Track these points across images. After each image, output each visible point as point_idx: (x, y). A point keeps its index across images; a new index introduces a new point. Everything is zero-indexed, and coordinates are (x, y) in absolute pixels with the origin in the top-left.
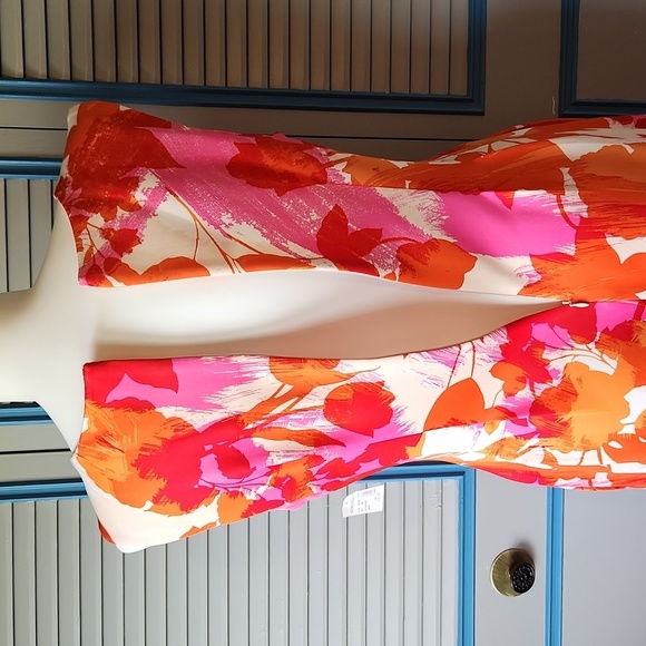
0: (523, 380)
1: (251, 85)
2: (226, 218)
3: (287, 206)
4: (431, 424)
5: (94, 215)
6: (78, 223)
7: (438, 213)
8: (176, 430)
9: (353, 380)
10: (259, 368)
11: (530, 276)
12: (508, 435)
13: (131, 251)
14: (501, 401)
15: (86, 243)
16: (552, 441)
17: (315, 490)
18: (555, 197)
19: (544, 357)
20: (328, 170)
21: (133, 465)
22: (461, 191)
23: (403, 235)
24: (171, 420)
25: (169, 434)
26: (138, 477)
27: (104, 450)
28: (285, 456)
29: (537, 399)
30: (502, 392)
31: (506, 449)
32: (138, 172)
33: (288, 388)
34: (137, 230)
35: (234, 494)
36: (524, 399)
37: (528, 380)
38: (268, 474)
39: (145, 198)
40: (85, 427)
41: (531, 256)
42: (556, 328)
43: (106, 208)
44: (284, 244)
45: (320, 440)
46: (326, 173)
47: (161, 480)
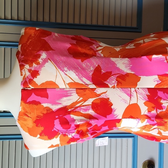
0: (154, 108)
1: (75, 23)
2: (66, 69)
3: (84, 66)
4: (124, 117)
5: (27, 65)
6: (22, 67)
7: (129, 64)
8: (47, 111)
9: (100, 97)
10: (73, 92)
11: (158, 81)
12: (148, 124)
13: (36, 77)
14: (146, 113)
15: (24, 73)
16: (161, 127)
17: (89, 135)
18: (165, 57)
19: (161, 102)
20: (97, 53)
21: (34, 122)
22: (136, 57)
23: (118, 73)
24: (46, 107)
25: (45, 112)
26: (36, 126)
27: (26, 117)
28: (80, 121)
29: (158, 114)
30: (147, 110)
31: (146, 128)
32: (40, 53)
33: (81, 98)
34: (39, 71)
35: (65, 135)
36: (154, 114)
37: (155, 108)
38: (75, 129)
39: (42, 61)
40: (21, 110)
41: (158, 75)
42: (165, 94)
43: (30, 63)
44: (82, 78)
45: (91, 117)
46: (96, 54)
47: (42, 127)
